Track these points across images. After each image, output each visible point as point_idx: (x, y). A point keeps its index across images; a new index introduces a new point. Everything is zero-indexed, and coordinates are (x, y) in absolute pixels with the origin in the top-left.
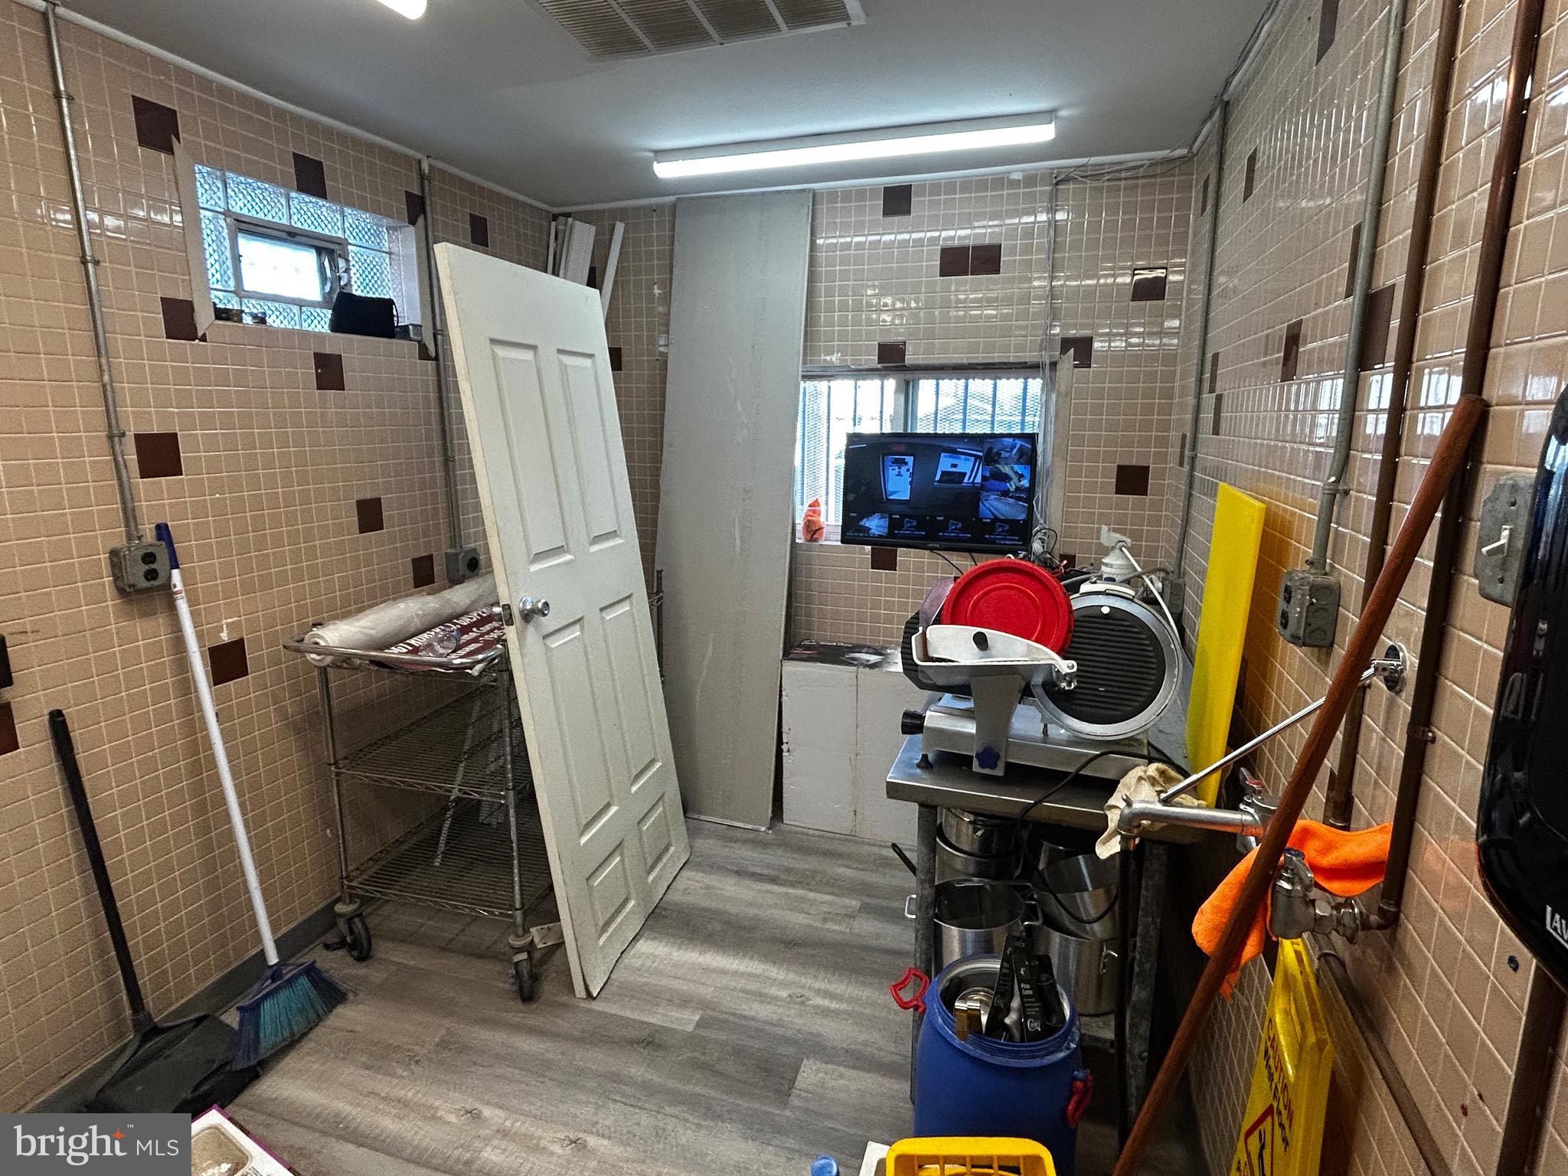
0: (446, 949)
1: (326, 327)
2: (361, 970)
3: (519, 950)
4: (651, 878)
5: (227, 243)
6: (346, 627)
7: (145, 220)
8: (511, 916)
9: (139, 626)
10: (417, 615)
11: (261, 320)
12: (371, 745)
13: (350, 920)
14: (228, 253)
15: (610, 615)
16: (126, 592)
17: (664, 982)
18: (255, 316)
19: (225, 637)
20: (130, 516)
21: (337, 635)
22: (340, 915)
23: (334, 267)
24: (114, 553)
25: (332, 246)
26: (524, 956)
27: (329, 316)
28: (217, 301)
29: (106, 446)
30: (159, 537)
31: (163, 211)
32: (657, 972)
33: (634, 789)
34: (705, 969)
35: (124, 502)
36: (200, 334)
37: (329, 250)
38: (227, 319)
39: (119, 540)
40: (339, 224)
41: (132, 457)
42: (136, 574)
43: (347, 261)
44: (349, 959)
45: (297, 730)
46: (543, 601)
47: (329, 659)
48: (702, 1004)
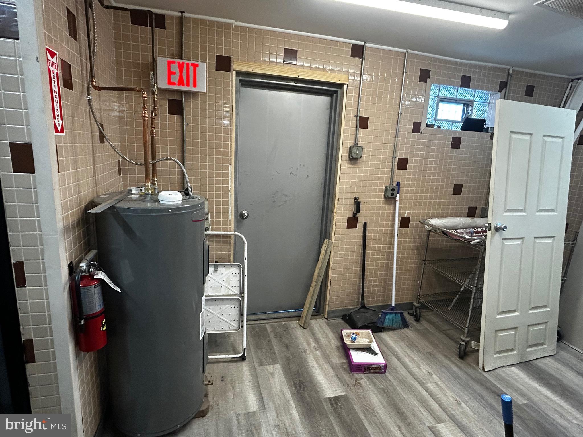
0: (441, 331)
1: (460, 129)
2: (415, 323)
3: (463, 341)
4: (528, 350)
5: (436, 105)
6: (439, 221)
7: (415, 101)
8: (464, 329)
9: (387, 207)
10: (463, 223)
11: (439, 127)
12: (438, 260)
13: (416, 308)
14: (435, 108)
15: (538, 241)
16: (386, 198)
17: (516, 383)
18: (438, 126)
19: (406, 216)
20: (392, 178)
21: (435, 222)
22: (414, 306)
23: (468, 109)
24: (386, 187)
25: (468, 103)
26: (464, 343)
27: (462, 125)
28: (429, 122)
29: (391, 160)
30: (397, 185)
31: (419, 98)
32: (516, 380)
33: (530, 312)
34: (539, 392)
35: (391, 175)
36: (421, 131)
37: (467, 104)
38: (430, 127)
39: (388, 185)
40: (473, 95)
41: (396, 164)
42: (389, 193)
43: (472, 107)
44: (413, 320)
45: (418, 248)
46: (505, 225)
47: (431, 228)
48: (529, 399)
